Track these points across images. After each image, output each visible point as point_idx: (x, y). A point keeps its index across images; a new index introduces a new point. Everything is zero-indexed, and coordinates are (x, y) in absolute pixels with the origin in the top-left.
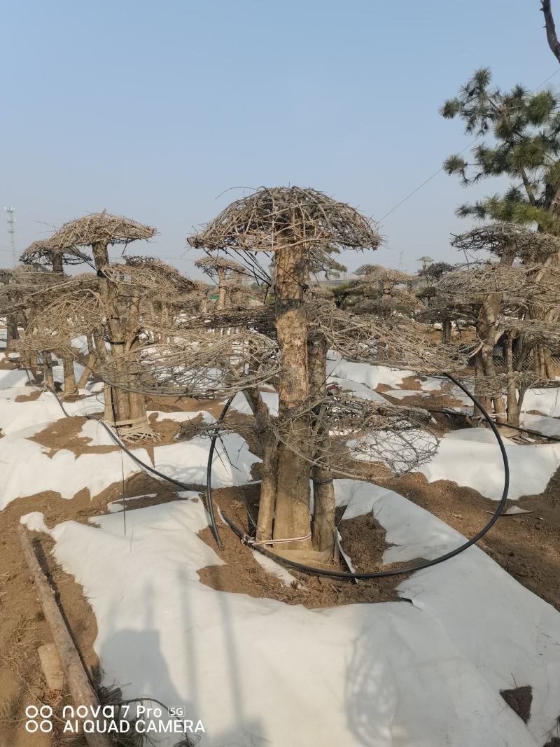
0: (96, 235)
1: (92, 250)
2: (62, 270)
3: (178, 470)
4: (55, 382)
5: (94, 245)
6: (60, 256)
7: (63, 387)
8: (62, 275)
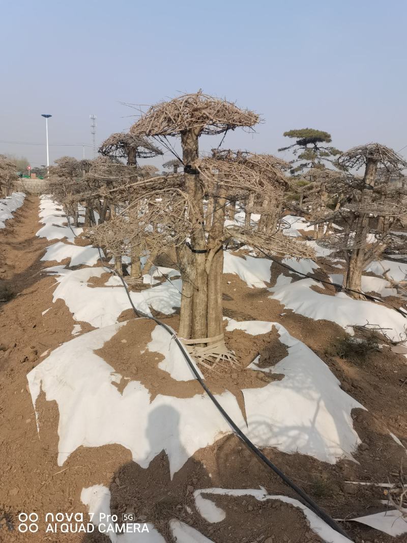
0: (194, 119)
1: (181, 140)
2: (135, 163)
3: (276, 430)
4: (122, 264)
5: (183, 133)
6: (134, 149)
7: (129, 270)
8: (136, 167)
